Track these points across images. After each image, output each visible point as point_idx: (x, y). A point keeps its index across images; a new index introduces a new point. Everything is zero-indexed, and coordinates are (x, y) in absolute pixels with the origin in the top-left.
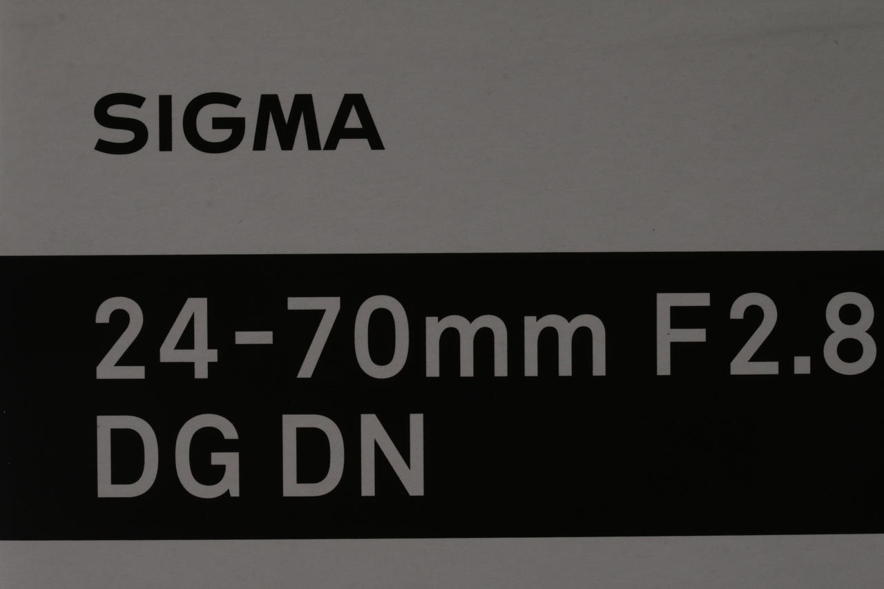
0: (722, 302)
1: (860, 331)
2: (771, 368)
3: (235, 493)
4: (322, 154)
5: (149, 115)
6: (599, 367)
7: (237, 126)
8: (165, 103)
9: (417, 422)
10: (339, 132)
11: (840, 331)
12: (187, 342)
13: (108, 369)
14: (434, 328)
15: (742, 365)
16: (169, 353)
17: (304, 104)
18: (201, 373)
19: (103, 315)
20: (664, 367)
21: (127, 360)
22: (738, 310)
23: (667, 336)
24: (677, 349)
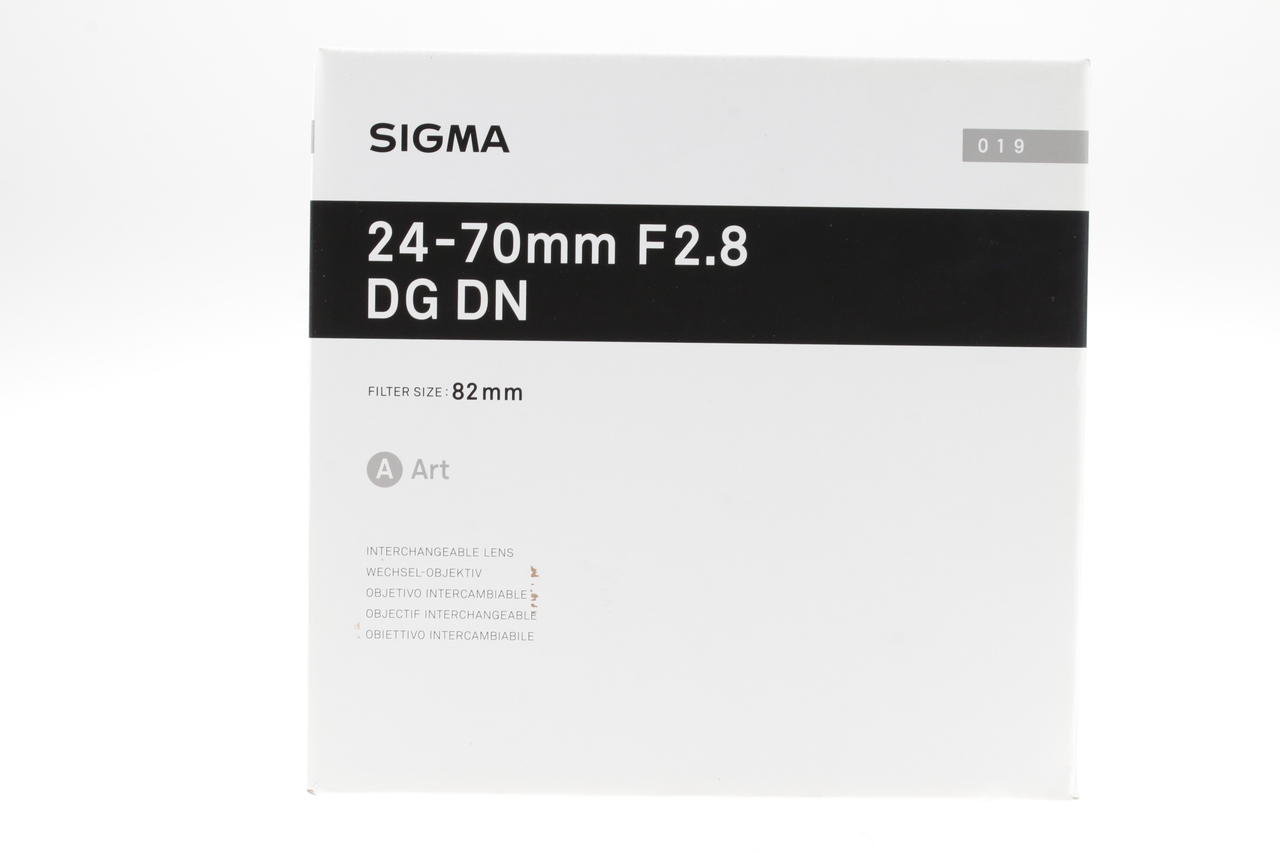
0: (672, 229)
1: (739, 245)
2: (695, 262)
3: (435, 317)
4: (479, 153)
5: (396, 134)
6: (612, 260)
7: (439, 140)
8: (405, 128)
9: (523, 284)
10: (488, 143)
11: (729, 245)
12: (413, 243)
13: (375, 256)
14: (532, 239)
15: (681, 260)
16: (404, 249)
17: (471, 130)
18: (419, 259)
19: (373, 230)
20: (643, 260)
21: (384, 252)
22: (679, 234)
23: (645, 245)
24: (650, 252)
